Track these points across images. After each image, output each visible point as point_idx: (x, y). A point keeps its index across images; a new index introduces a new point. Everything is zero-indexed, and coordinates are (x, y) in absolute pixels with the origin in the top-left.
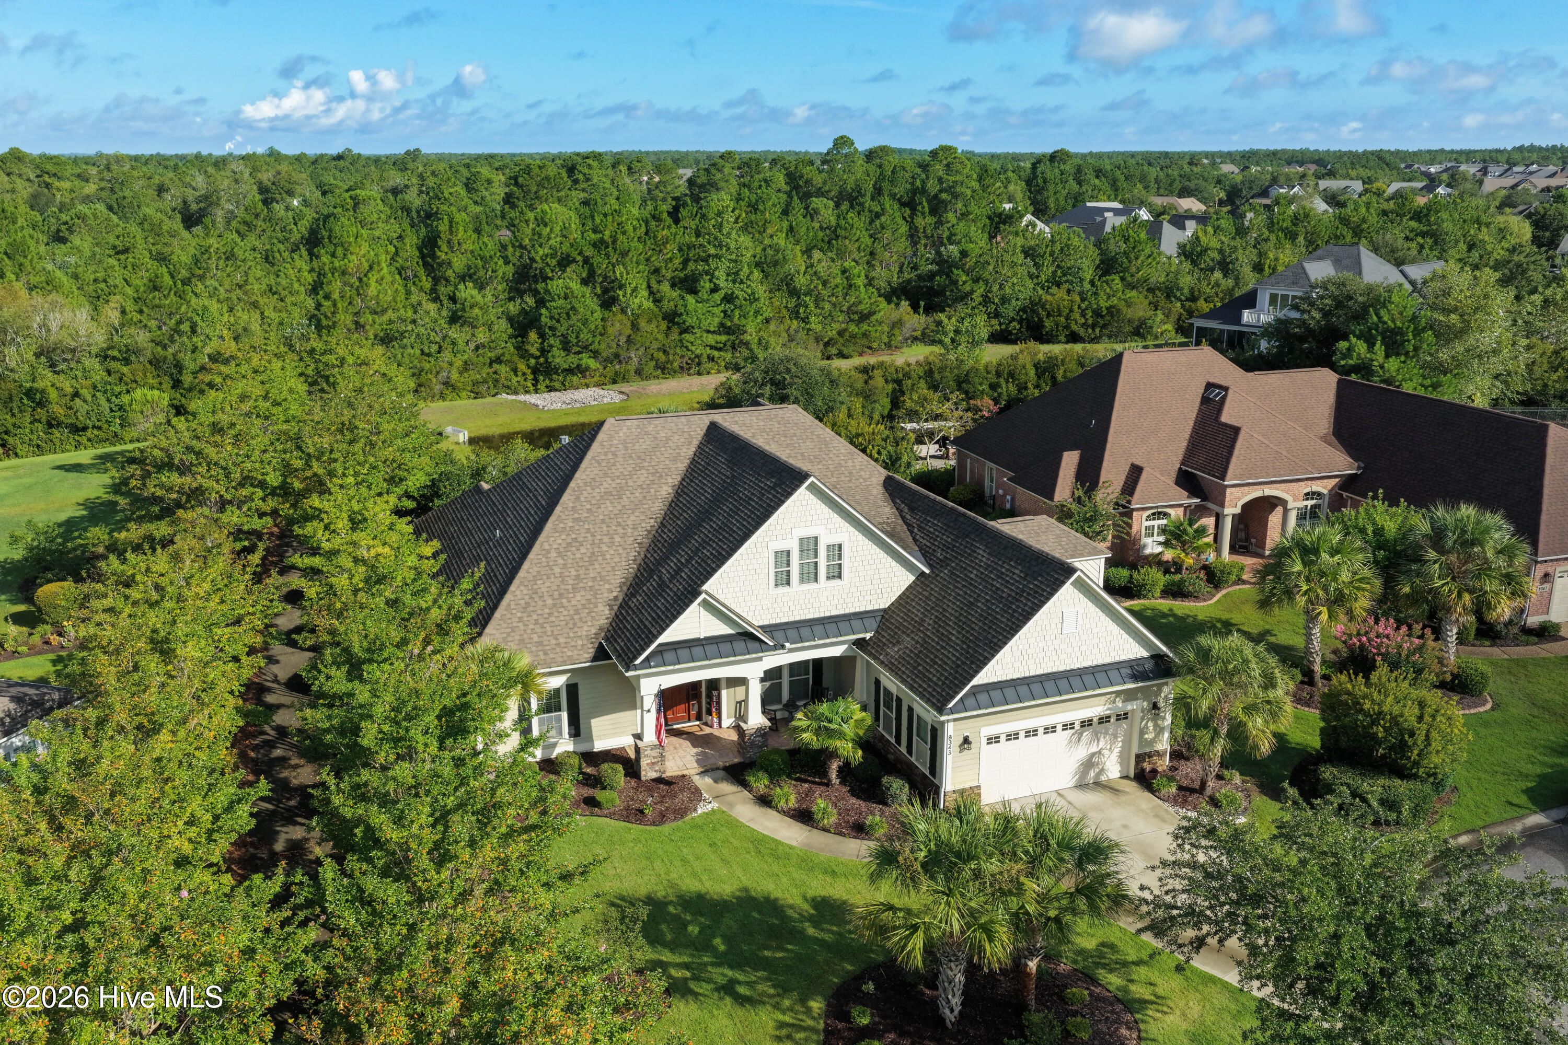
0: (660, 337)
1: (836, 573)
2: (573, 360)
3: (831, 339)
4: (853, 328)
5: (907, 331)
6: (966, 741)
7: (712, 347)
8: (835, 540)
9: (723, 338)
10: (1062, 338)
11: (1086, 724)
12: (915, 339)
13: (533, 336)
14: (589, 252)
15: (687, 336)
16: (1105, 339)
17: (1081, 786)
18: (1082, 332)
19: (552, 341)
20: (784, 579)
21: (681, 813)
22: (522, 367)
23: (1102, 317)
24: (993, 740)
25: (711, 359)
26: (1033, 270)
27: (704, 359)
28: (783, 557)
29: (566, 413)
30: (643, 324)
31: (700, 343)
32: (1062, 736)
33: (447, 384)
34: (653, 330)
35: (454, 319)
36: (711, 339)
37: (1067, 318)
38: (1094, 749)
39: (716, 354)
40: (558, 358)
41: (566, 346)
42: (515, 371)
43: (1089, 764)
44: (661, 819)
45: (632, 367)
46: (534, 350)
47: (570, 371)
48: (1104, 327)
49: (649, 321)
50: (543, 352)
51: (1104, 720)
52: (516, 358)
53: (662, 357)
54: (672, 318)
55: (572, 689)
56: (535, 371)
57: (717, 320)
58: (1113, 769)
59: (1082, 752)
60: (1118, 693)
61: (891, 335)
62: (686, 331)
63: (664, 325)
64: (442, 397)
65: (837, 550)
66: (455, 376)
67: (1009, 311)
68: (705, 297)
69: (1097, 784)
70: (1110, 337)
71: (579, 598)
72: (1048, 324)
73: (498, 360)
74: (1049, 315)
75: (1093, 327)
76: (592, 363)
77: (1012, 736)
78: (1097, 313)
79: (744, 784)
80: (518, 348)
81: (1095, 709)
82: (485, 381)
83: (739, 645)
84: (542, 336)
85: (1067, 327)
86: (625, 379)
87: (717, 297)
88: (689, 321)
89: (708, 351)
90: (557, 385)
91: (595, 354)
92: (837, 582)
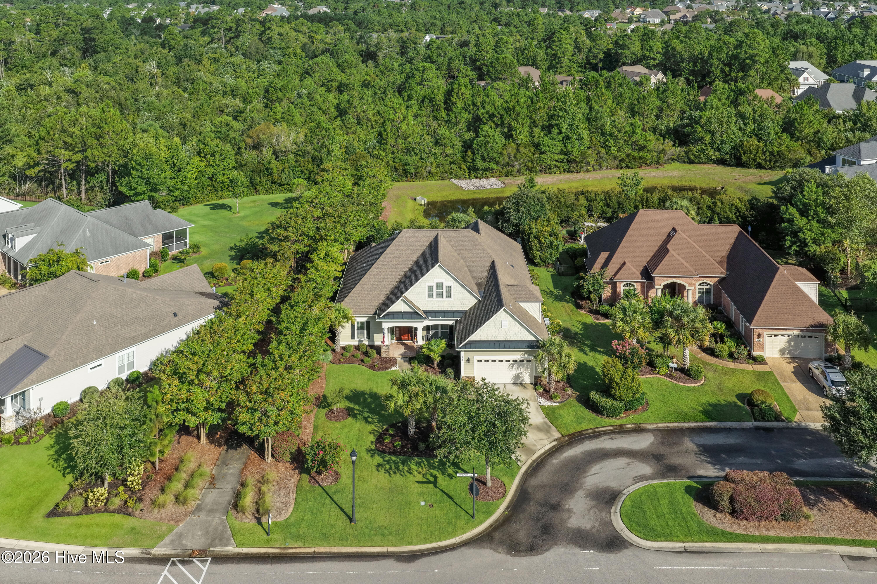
0: (531, 155)
1: (449, 296)
2: (486, 165)
3: (623, 159)
4: (635, 154)
5: (668, 155)
6: (468, 359)
7: (557, 161)
8: (449, 284)
9: (562, 157)
10: (754, 166)
11: (515, 361)
12: (673, 160)
13: (469, 153)
14: (503, 112)
15: (543, 156)
16: (777, 168)
17: (515, 384)
18: (764, 164)
19: (477, 156)
20: (431, 296)
21: (386, 369)
22: (463, 167)
23: (774, 156)
24: (480, 361)
25: (556, 166)
26: (743, 126)
27: (553, 167)
28: (431, 288)
29: (474, 192)
30: (522, 149)
31: (550, 158)
32: (506, 365)
33: (429, 173)
34: (527, 152)
35: (437, 143)
36: (556, 157)
37: (755, 156)
38: (519, 371)
39: (558, 164)
40: (479, 164)
41: (483, 159)
42: (460, 168)
43: (517, 377)
44: (379, 369)
45: (516, 169)
46: (469, 159)
47: (486, 170)
48: (776, 161)
49: (525, 148)
50: (473, 160)
51: (522, 361)
52: (461, 162)
53: (530, 164)
54: (537, 146)
55: (368, 322)
56: (469, 169)
57: (559, 148)
58: (527, 380)
59: (515, 371)
60: (526, 352)
61: (658, 158)
62: (542, 153)
63: (533, 149)
64: (427, 178)
65: (449, 288)
66: (433, 169)
67: (726, 148)
68: (554, 136)
69: (521, 384)
70: (780, 167)
71: (376, 292)
72: (744, 158)
73: (453, 163)
74: (745, 153)
75: (770, 161)
76: (495, 167)
77: (487, 361)
78: (772, 154)
79: (410, 363)
80: (463, 157)
81: (518, 356)
82: (446, 172)
83: (414, 316)
84: (474, 153)
85: (755, 160)
86: (512, 175)
87: (560, 137)
88: (544, 149)
89: (554, 163)
90: (479, 175)
91: (497, 163)
92: (449, 299)
